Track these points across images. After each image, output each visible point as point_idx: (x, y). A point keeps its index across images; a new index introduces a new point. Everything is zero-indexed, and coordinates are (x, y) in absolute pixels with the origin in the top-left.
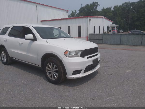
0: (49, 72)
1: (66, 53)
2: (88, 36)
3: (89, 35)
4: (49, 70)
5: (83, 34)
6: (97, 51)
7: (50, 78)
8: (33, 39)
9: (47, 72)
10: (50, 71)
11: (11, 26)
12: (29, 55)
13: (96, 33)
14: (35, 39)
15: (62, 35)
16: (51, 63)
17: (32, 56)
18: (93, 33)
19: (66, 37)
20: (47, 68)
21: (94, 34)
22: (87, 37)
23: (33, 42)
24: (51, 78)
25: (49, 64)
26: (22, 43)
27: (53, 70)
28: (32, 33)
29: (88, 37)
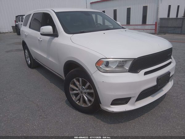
0: (75, 92)
1: (99, 63)
2: (158, 22)
3: (159, 20)
4: (74, 90)
5: (150, 20)
6: (170, 57)
7: (77, 102)
8: (52, 33)
9: (71, 92)
10: (77, 90)
11: (32, 12)
12: (50, 59)
13: (171, 17)
14: (55, 34)
15: (107, 23)
16: (80, 79)
17: (53, 61)
18: (166, 16)
19: (112, 27)
20: (71, 86)
21: (168, 19)
22: (156, 23)
23: (53, 38)
24: (79, 102)
25: (75, 80)
26: (41, 39)
27: (84, 91)
28: (52, 23)
29: (158, 24)
